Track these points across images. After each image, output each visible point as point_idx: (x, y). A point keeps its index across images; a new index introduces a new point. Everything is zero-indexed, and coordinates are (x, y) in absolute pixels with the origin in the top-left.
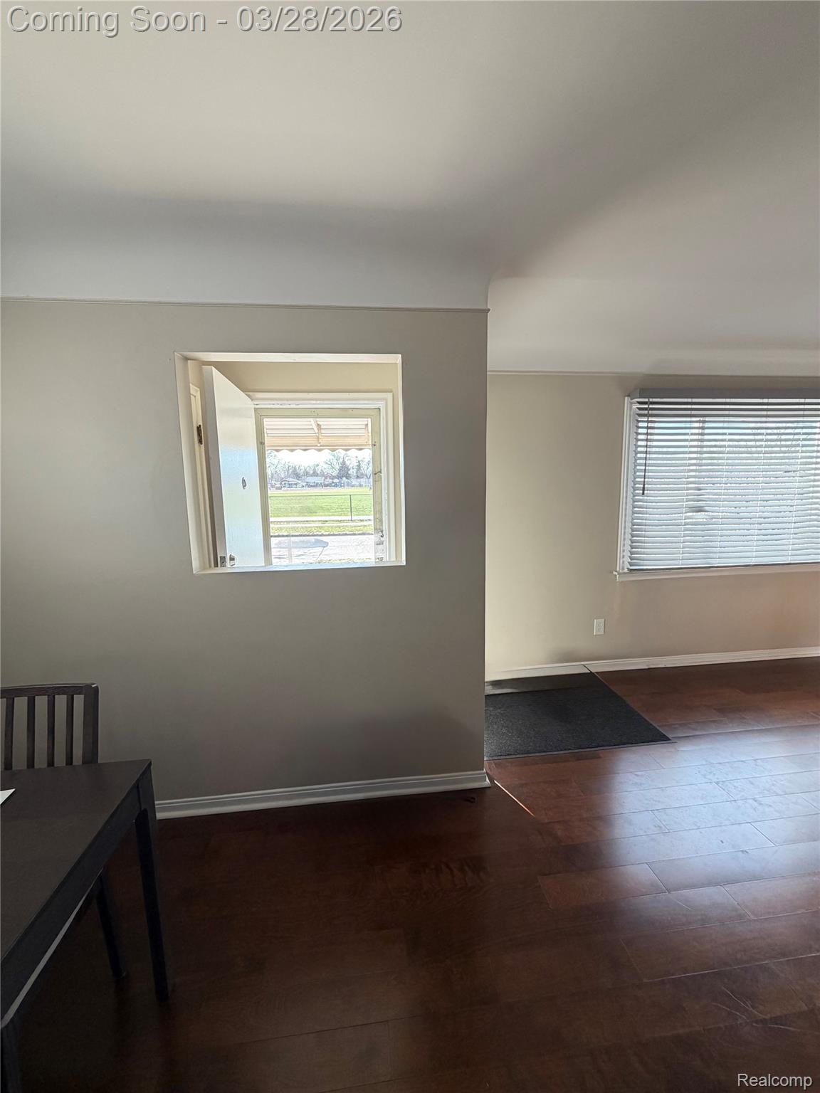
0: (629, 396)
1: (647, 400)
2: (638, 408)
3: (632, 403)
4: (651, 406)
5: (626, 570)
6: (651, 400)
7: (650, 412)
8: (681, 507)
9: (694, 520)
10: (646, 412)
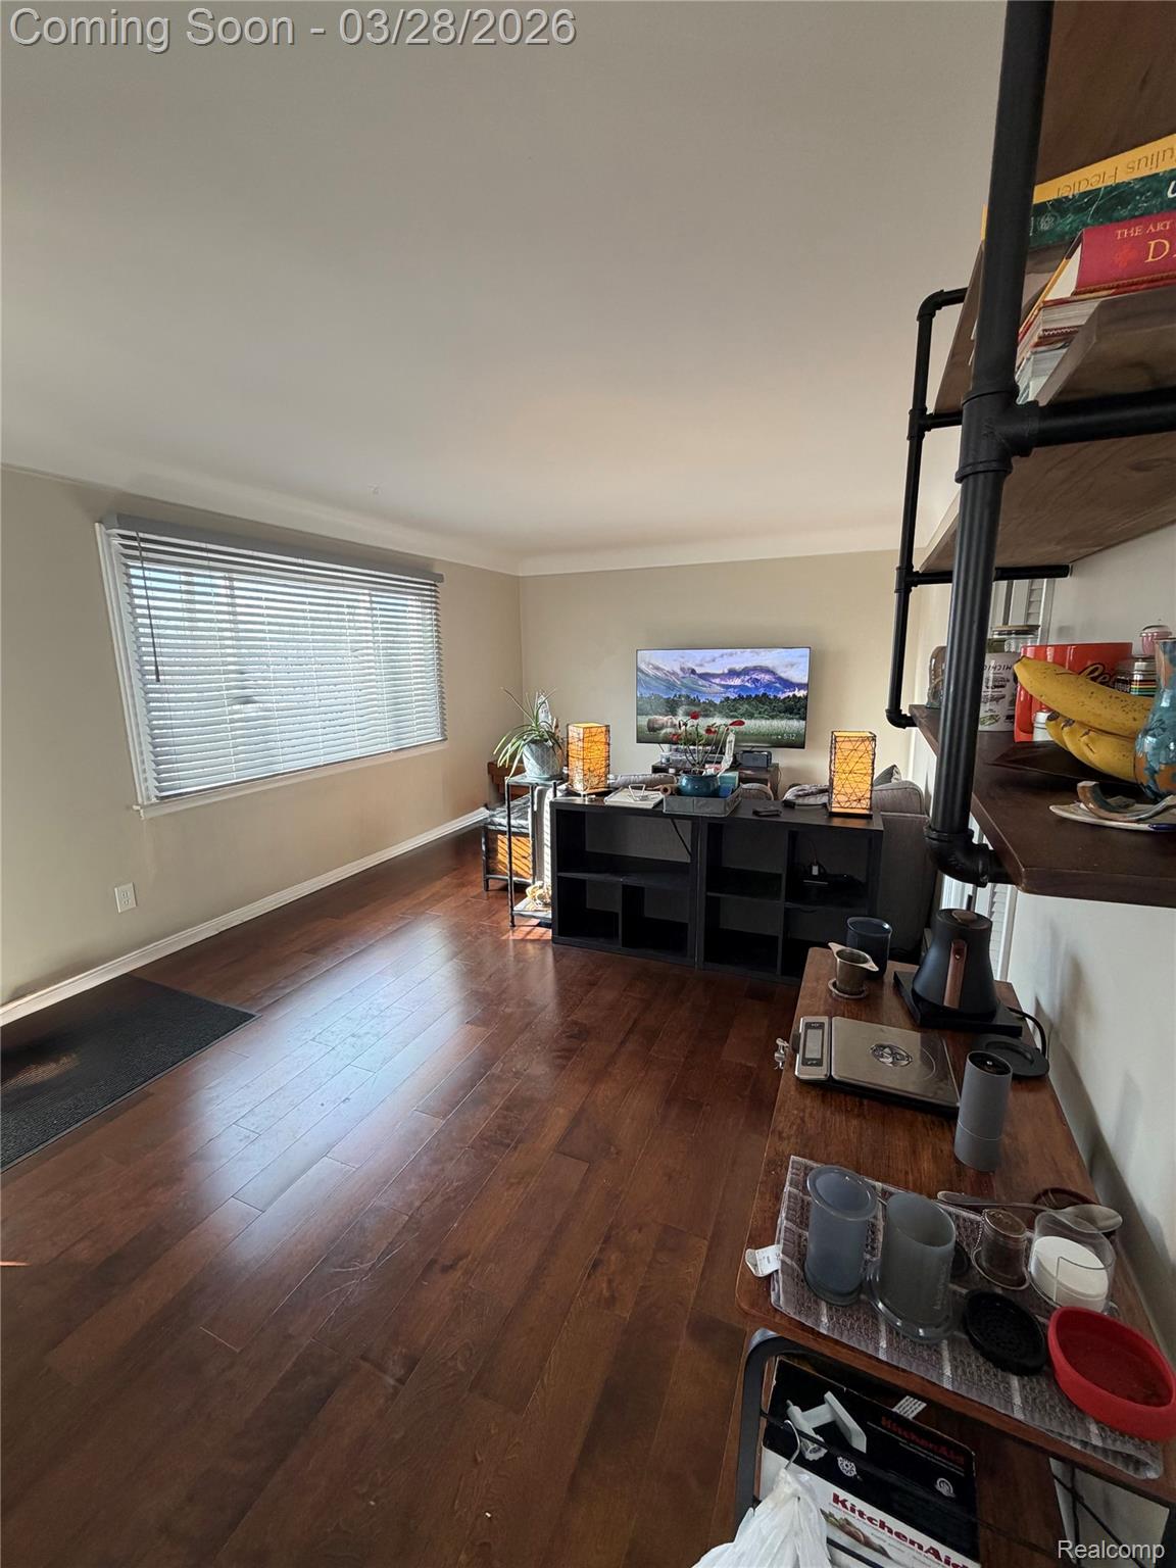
0: (100, 522)
1: (134, 534)
2: (121, 544)
3: (109, 535)
4: (143, 545)
5: (154, 800)
6: (141, 535)
7: (144, 554)
8: (221, 698)
9: (243, 715)
10: (137, 553)
